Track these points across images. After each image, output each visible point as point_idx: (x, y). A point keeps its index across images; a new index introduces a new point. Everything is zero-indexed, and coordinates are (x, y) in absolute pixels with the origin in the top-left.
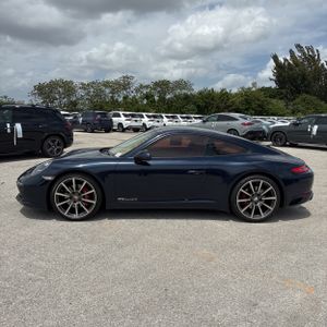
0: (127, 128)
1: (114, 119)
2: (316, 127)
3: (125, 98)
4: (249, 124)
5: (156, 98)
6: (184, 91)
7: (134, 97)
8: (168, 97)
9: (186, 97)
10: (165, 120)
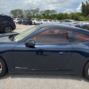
0: (36, 24)
1: (33, 21)
3: (37, 15)
5: (46, 15)
7: (40, 15)
10: (48, 21)
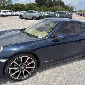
2: (58, 15)
4: (39, 14)
5: (2, 5)
6: (10, 3)
8: (5, 5)
9: (12, 5)
